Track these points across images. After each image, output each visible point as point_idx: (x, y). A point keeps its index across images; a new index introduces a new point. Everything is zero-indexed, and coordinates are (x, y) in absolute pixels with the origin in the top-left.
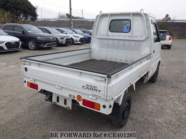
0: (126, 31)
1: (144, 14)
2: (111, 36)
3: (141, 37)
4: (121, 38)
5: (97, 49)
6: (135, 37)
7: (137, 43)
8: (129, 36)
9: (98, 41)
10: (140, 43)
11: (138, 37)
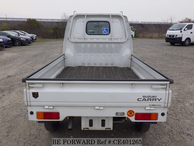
0: (105, 33)
1: (124, 16)
2: (89, 40)
3: (121, 39)
4: (101, 41)
5: (72, 54)
6: (115, 39)
7: (117, 45)
8: (109, 39)
9: (72, 46)
10: (121, 45)
11: (118, 39)
